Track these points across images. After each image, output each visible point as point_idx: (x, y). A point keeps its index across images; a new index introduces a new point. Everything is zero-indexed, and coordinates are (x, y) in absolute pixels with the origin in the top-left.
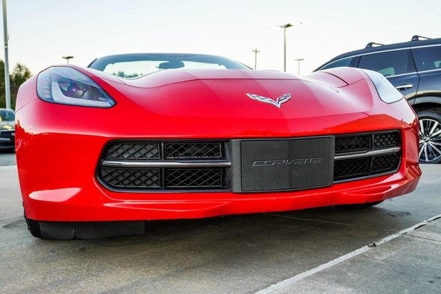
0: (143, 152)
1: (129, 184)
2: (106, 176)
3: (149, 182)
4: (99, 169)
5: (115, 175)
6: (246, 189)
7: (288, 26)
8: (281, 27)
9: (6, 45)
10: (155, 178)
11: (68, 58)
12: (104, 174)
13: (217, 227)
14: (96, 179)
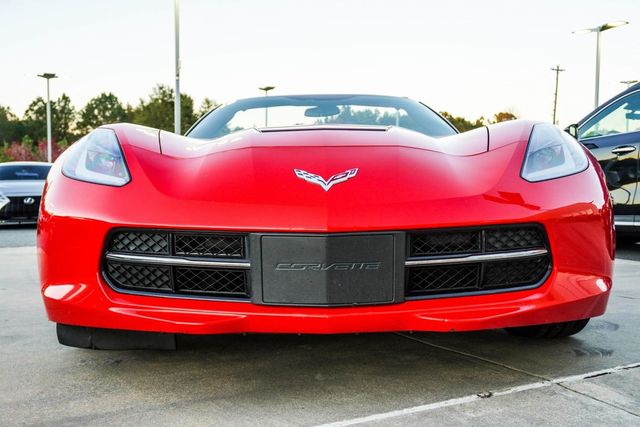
0: (151, 243)
1: (148, 285)
2: (113, 272)
3: (159, 283)
4: (104, 264)
5: (122, 270)
6: (269, 300)
7: (604, 28)
8: (592, 30)
9: (178, 75)
10: (166, 279)
11: (267, 89)
12: (111, 269)
13: (310, 348)
14: (101, 274)
